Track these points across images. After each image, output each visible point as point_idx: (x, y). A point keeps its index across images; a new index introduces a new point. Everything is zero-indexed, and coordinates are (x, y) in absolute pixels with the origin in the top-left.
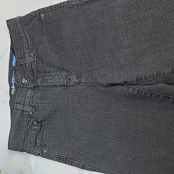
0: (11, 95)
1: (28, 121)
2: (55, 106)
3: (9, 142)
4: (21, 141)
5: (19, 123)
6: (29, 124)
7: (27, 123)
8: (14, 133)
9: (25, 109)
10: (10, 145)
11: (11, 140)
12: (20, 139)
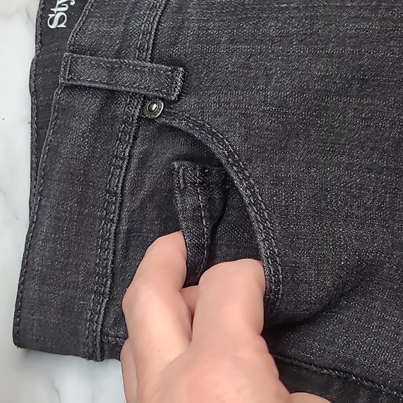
0: (44, 36)
1: (135, 161)
2: (330, 56)
3: (20, 299)
4: (91, 291)
5: (85, 175)
6: (148, 182)
7: (131, 175)
8: (55, 241)
9: (126, 80)
10: (25, 313)
11: (33, 285)
12: (89, 274)
